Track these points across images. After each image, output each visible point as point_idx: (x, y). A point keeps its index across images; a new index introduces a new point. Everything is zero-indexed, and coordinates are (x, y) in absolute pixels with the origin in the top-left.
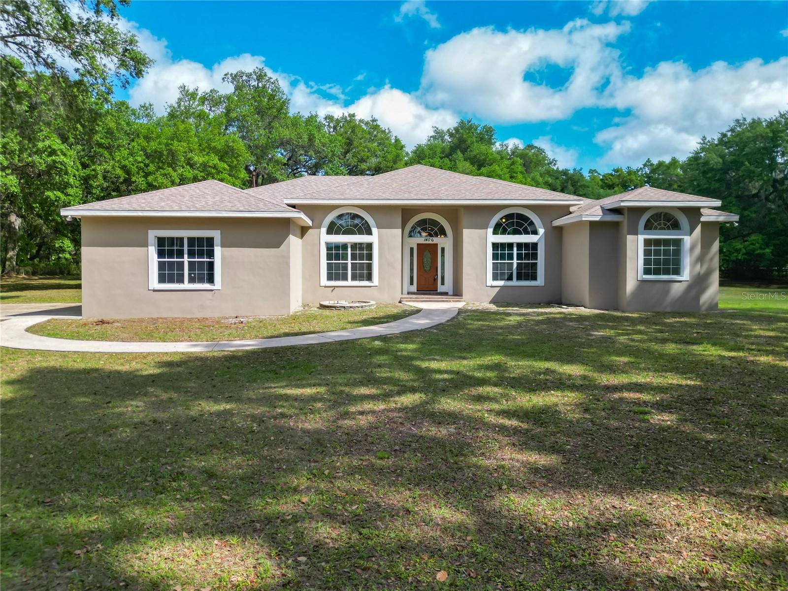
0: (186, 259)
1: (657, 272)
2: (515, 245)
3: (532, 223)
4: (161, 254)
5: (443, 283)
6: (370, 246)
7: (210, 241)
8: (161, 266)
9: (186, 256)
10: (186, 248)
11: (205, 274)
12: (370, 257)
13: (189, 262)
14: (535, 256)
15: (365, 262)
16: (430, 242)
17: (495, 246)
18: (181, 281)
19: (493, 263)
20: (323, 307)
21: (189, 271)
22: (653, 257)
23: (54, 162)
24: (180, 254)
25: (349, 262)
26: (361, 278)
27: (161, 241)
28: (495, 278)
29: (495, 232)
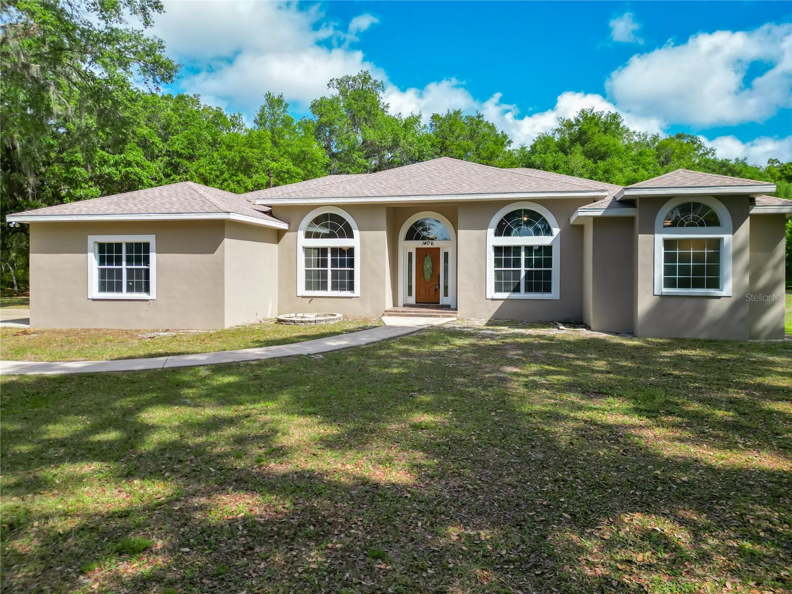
0: (124, 266)
1: (684, 284)
2: (523, 249)
3: (544, 221)
4: (102, 261)
5: (446, 295)
6: (351, 251)
7: (147, 246)
8: (102, 273)
9: (124, 263)
10: (124, 255)
11: (141, 282)
12: (351, 264)
13: (127, 269)
14: (549, 263)
15: (346, 269)
16: (430, 246)
17: (498, 250)
18: (119, 289)
19: (495, 271)
20: (280, 321)
21: (128, 278)
22: (677, 264)
24: (119, 261)
25: (329, 269)
26: (342, 288)
27: (102, 247)
28: (498, 288)
29: (498, 233)
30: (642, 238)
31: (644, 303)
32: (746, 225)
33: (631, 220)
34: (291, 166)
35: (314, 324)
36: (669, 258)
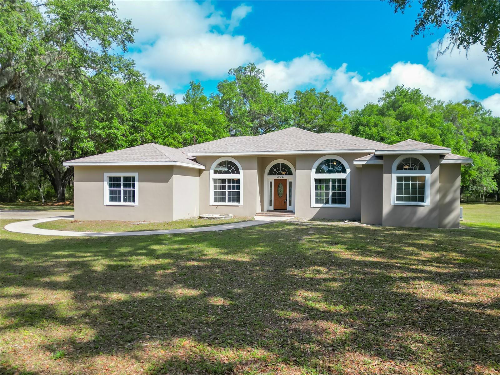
0: (122, 189)
1: (407, 199)
2: (331, 180)
3: (342, 165)
4: (111, 186)
5: (290, 205)
6: (238, 181)
7: (134, 179)
8: (111, 192)
9: (122, 187)
10: (122, 183)
11: (131, 197)
12: (238, 188)
13: (124, 190)
14: (344, 188)
15: (236, 190)
16: (281, 178)
17: (317, 181)
18: (120, 200)
19: (316, 192)
20: (201, 218)
21: (124, 195)
22: (403, 189)
23: (110, 133)
24: (119, 186)
25: (227, 190)
26: (234, 201)
27: (111, 179)
28: (317, 201)
29: (317, 172)
30: (385, 176)
31: (386, 209)
32: (437, 170)
33: (381, 167)
34: (205, 127)
35: (218, 219)
36: (399, 186)
